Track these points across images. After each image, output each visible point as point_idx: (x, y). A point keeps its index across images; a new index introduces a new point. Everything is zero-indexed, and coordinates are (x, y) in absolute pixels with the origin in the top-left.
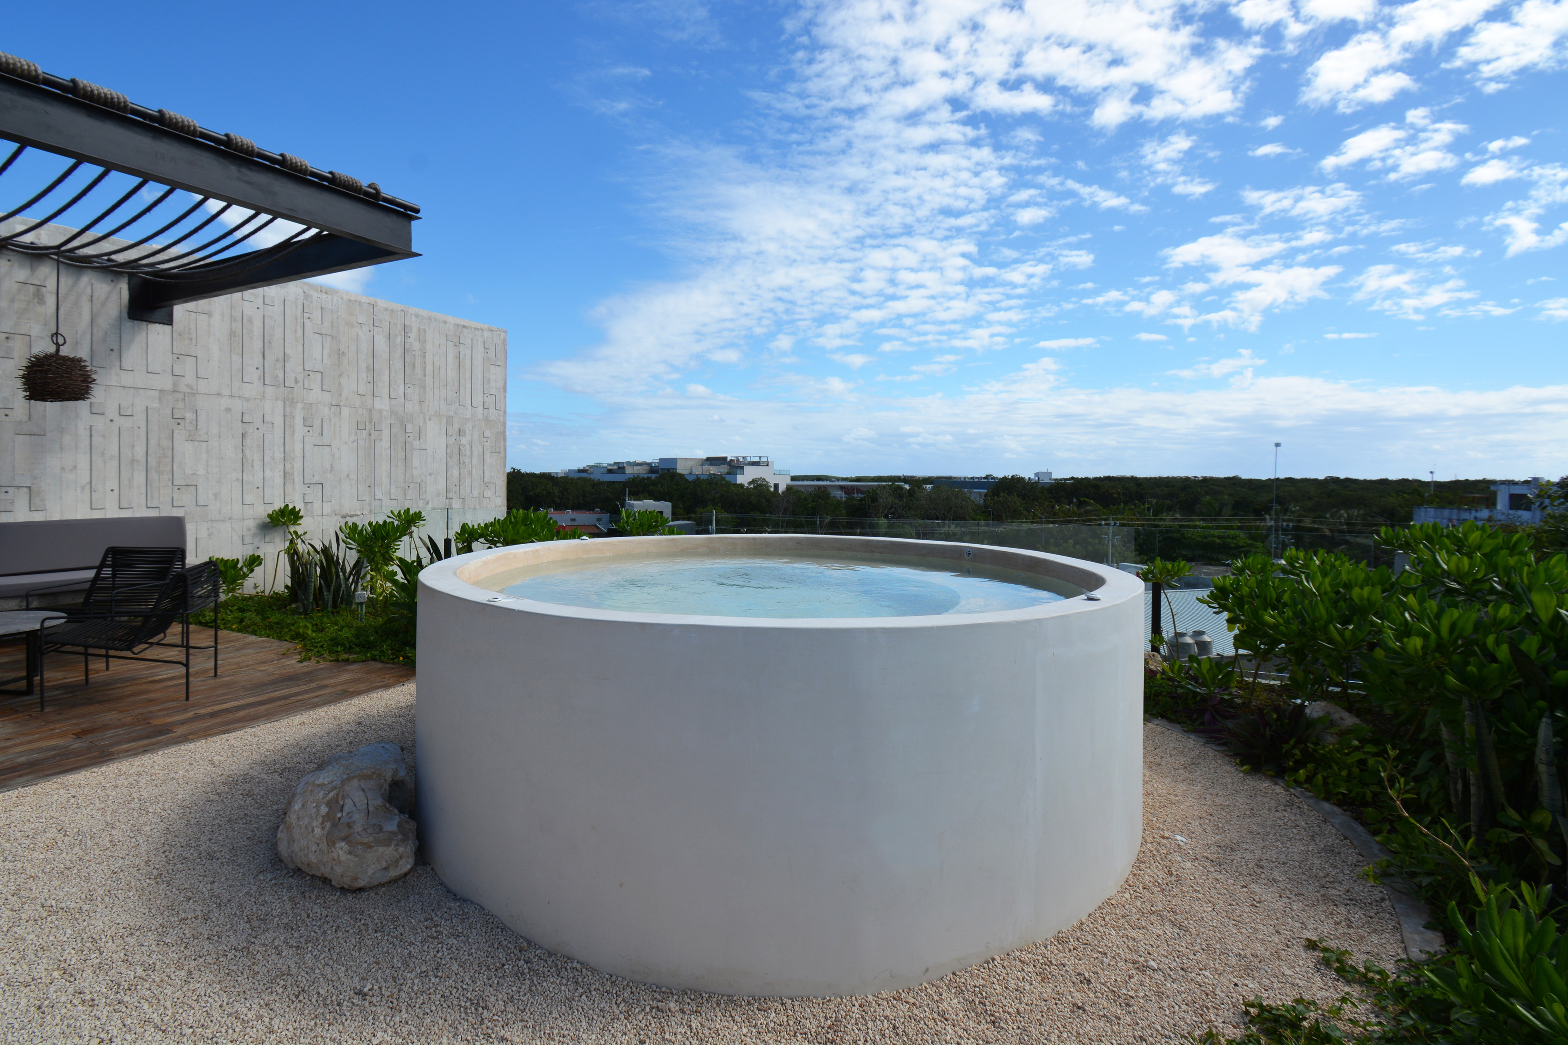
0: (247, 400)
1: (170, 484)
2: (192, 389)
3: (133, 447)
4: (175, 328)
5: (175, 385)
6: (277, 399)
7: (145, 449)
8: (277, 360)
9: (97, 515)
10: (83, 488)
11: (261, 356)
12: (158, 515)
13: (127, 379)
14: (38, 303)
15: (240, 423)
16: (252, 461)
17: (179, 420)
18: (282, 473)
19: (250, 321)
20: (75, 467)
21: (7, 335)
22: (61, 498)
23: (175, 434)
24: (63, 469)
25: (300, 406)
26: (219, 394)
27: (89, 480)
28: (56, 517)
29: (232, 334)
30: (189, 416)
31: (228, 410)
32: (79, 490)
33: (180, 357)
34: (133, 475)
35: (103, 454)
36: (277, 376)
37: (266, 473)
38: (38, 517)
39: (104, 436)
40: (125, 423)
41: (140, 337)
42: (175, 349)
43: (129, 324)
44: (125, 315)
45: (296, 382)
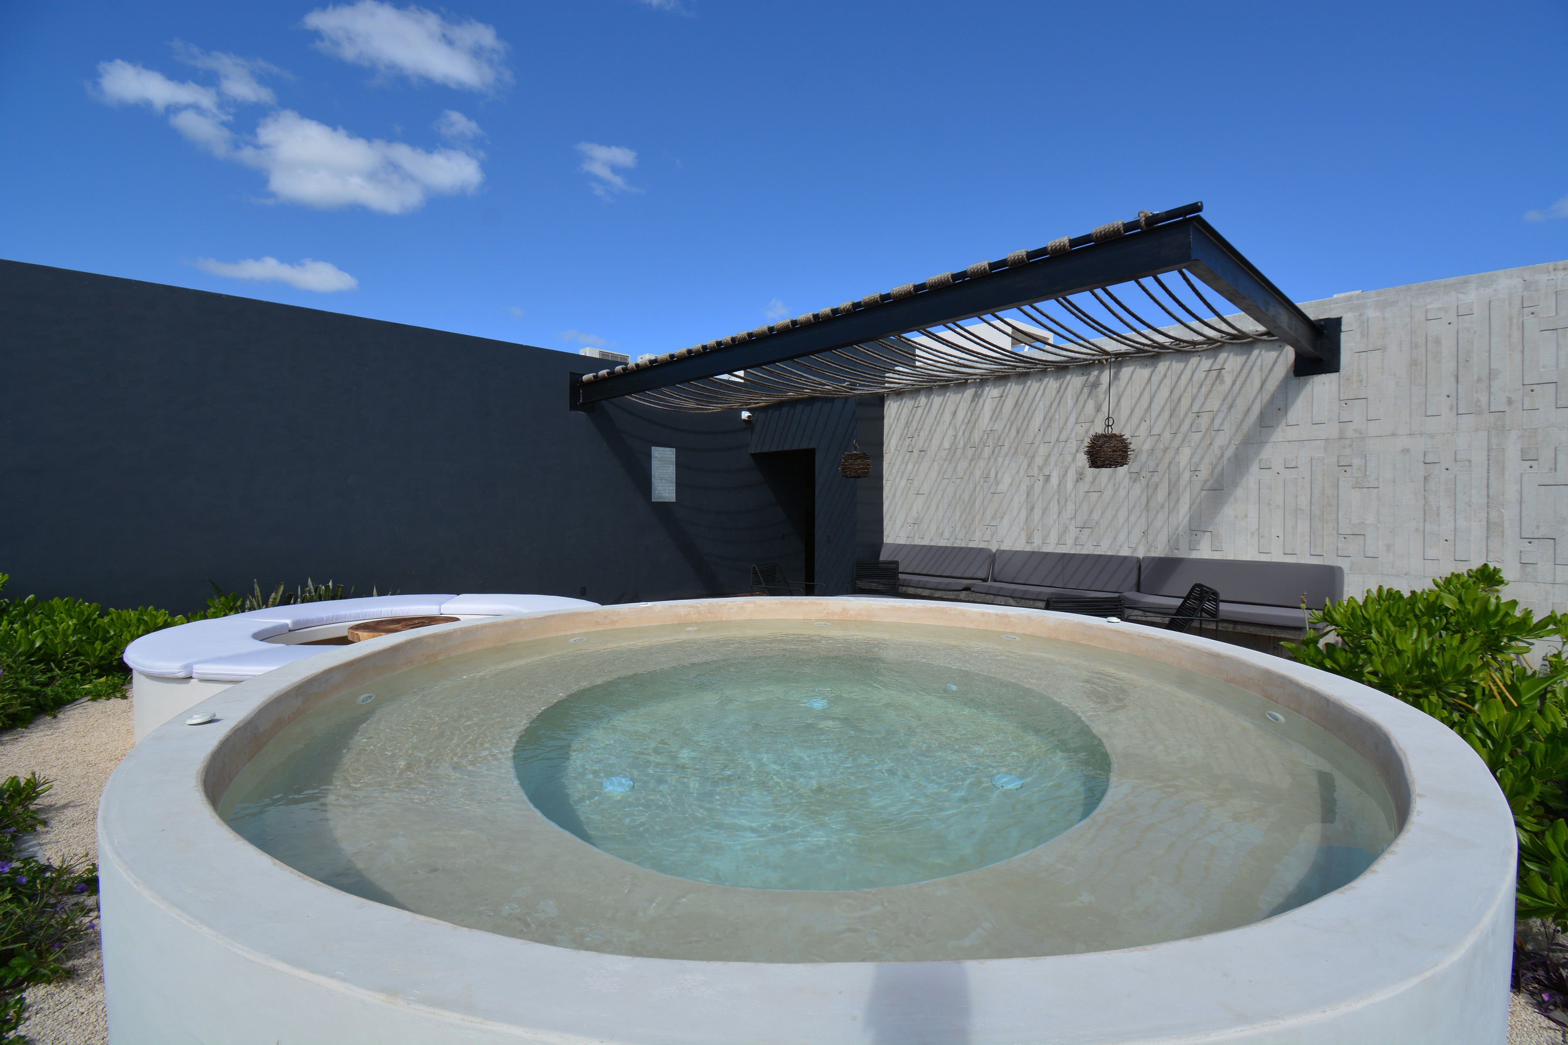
0: (1432, 436)
1: (1335, 533)
2: (1361, 433)
3: (1297, 496)
4: (1341, 373)
5: (1341, 432)
6: (1477, 430)
7: (1309, 498)
8: (1479, 380)
9: (1264, 558)
10: (1252, 534)
11: (1453, 380)
12: (1322, 563)
13: (1292, 433)
14: (1220, 383)
15: (1422, 466)
16: (1438, 508)
17: (1345, 467)
18: (1484, 523)
19: (1437, 342)
20: (1246, 516)
21: (1197, 414)
22: (1234, 542)
23: (1341, 483)
24: (1237, 517)
25: (1513, 435)
26: (1393, 435)
27: (1257, 527)
28: (1231, 557)
29: (1414, 362)
30: (1357, 462)
31: (1405, 451)
32: (1249, 535)
33: (1347, 402)
34: (1296, 523)
35: (1269, 504)
36: (1478, 401)
37: (1458, 523)
38: (1217, 556)
39: (1270, 488)
40: (1291, 474)
41: (1307, 390)
42: (1342, 395)
43: (1295, 381)
44: (1292, 374)
45: (1510, 402)
